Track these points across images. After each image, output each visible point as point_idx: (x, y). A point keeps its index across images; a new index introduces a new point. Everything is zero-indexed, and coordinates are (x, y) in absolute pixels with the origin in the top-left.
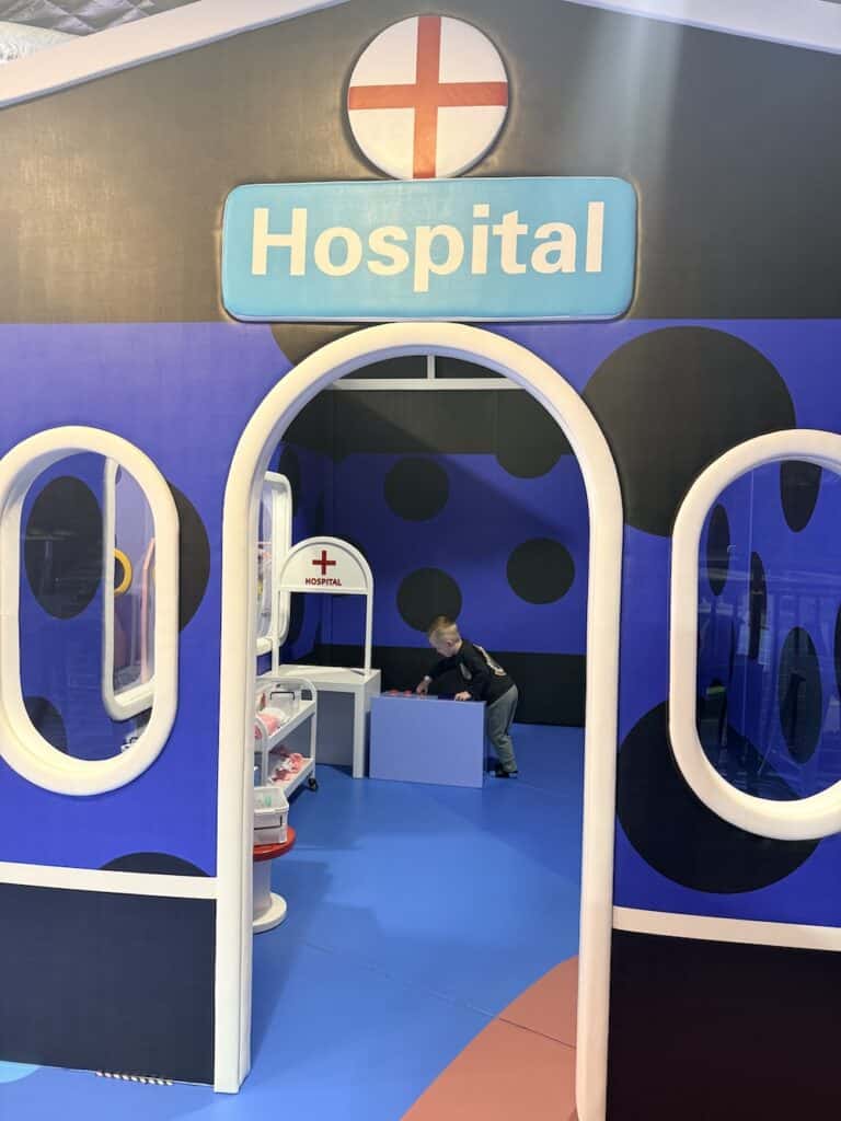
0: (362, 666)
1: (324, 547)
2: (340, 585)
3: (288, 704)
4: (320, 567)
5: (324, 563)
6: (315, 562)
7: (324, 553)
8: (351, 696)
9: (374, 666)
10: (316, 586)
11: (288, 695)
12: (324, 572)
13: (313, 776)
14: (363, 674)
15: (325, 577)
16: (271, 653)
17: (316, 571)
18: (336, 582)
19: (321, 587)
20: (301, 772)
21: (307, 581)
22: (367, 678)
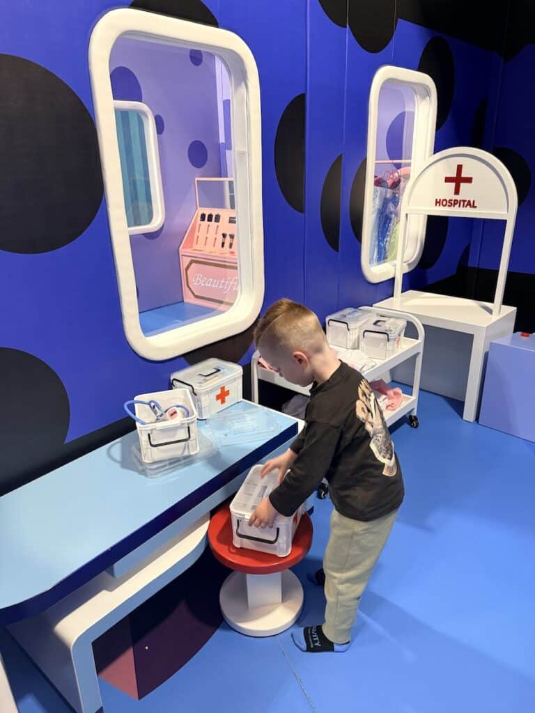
0: (491, 300)
1: (460, 161)
2: (474, 207)
3: (382, 344)
4: (453, 185)
5: (458, 180)
6: (448, 180)
7: (460, 168)
8: (469, 338)
9: (506, 301)
10: (447, 208)
11: (382, 336)
12: (457, 192)
13: (414, 413)
14: (490, 311)
15: (458, 198)
16: (393, 279)
17: (448, 191)
18: (471, 204)
19: (452, 209)
20: (398, 409)
21: (438, 202)
22: (495, 317)
